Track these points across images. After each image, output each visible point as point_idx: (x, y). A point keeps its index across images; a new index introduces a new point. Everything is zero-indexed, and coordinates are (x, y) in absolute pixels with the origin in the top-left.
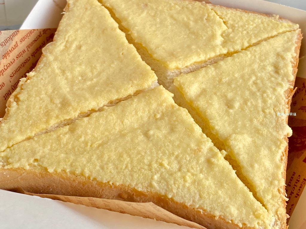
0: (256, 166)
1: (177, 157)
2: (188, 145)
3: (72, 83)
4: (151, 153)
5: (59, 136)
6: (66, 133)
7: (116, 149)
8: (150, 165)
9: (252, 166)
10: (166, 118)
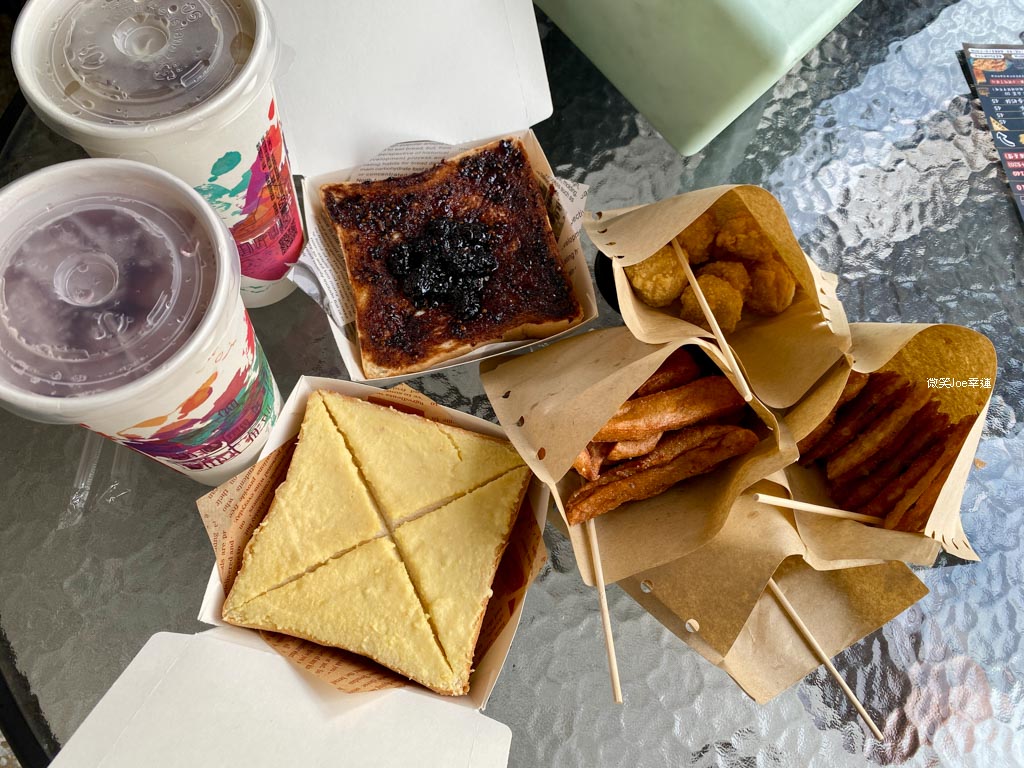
0: (451, 633)
1: (387, 619)
2: (398, 608)
3: (301, 532)
4: (365, 614)
5: (287, 594)
6: (293, 590)
7: (335, 607)
8: (362, 627)
9: (447, 634)
10: (384, 575)
